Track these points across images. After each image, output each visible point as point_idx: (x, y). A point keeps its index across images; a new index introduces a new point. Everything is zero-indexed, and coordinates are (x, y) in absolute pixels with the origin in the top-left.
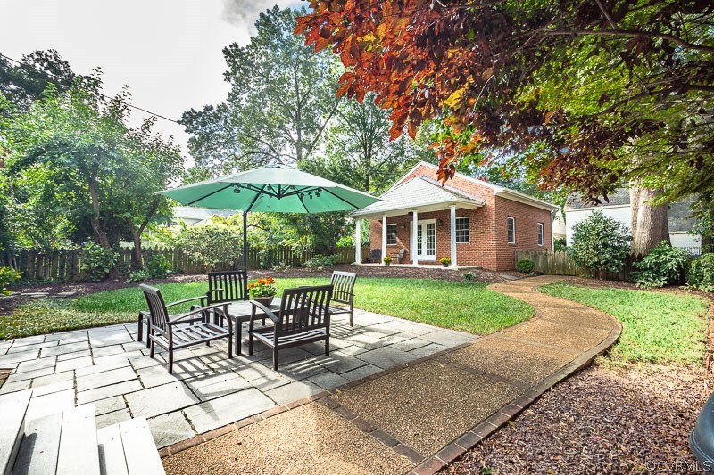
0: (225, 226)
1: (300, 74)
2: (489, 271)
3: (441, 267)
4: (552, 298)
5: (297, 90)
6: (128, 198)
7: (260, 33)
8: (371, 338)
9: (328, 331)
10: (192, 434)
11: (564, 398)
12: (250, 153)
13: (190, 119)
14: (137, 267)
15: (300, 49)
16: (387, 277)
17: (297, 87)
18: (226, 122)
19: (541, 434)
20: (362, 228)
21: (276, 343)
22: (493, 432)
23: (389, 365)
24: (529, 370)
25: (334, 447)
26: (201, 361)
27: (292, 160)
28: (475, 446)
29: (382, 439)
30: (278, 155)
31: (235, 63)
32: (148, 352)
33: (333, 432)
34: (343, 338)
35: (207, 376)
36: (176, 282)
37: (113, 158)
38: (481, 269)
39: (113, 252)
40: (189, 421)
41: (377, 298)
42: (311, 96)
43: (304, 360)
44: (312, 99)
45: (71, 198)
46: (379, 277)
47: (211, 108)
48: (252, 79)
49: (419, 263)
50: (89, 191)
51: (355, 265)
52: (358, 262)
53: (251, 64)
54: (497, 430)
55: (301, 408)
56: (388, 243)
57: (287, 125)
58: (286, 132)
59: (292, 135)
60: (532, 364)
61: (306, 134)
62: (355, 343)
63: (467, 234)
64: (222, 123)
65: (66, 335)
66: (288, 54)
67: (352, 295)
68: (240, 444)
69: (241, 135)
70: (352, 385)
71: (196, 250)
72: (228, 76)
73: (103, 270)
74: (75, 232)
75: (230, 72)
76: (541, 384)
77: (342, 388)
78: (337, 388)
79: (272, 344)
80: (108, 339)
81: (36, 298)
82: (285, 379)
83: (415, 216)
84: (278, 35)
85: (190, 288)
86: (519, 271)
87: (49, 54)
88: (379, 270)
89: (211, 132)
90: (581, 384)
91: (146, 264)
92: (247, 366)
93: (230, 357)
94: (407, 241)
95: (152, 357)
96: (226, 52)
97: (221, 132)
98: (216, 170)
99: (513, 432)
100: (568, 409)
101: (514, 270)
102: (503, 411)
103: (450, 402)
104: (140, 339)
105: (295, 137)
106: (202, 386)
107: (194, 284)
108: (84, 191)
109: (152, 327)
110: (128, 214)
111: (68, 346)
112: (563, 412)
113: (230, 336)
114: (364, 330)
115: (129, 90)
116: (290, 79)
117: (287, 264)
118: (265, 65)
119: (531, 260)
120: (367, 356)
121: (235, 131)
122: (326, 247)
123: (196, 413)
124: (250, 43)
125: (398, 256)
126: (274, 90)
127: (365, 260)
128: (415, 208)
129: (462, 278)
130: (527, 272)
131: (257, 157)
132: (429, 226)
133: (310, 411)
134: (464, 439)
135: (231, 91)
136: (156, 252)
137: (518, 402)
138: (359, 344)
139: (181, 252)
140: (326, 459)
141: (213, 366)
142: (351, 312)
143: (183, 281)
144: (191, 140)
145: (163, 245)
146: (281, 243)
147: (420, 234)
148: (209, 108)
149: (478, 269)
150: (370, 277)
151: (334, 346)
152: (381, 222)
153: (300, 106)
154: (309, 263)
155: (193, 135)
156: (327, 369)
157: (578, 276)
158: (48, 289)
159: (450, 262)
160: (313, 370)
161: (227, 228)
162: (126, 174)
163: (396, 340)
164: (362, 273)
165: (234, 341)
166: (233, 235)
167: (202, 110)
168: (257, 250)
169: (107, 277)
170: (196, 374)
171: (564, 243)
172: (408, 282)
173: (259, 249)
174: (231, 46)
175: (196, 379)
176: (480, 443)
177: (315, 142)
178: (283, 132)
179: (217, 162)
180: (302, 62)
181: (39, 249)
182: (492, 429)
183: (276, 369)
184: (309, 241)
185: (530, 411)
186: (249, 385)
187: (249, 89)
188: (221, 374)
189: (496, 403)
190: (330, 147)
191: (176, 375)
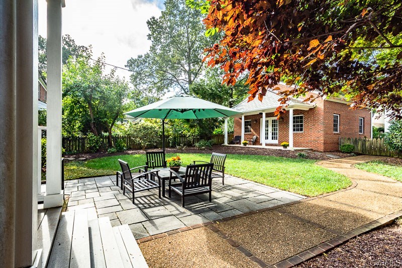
0: (151, 124)
1: (190, 30)
2: (318, 151)
3: (282, 148)
4: (367, 173)
5: (188, 40)
6: (105, 111)
7: (167, 8)
8: (236, 193)
9: (210, 188)
10: (148, 235)
11: (366, 244)
12: (162, 80)
13: (131, 63)
14: (110, 146)
15: (190, 14)
16: (245, 154)
17: (188, 38)
18: (149, 63)
19: (345, 264)
20: (228, 122)
21: (183, 193)
22: (312, 258)
23: (247, 210)
24: (341, 223)
25: (216, 252)
26: (146, 199)
27: (185, 82)
28: (300, 264)
29: (243, 252)
30: (177, 80)
31: (153, 28)
32: (122, 191)
33: (216, 244)
34: (219, 192)
35: (150, 207)
36: (129, 154)
37: (99, 91)
38: (312, 150)
39: (100, 138)
40: (145, 228)
41: (238, 168)
42: (196, 42)
43: (197, 203)
44: (197, 44)
45: (81, 112)
46: (240, 154)
47: (141, 56)
48: (163, 37)
49: (267, 145)
50: (88, 108)
51: (224, 146)
52: (226, 143)
53: (162, 28)
54: (315, 257)
55: (198, 229)
56: (246, 132)
57: (182, 62)
58: (182, 66)
59: (185, 67)
60: (345, 219)
61: (194, 65)
62: (226, 196)
63: (302, 126)
64: (147, 64)
65: (86, 180)
66: (182, 18)
67: (224, 167)
68: (170, 243)
69: (157, 70)
70: (226, 220)
71: (137, 137)
72: (149, 37)
73: (96, 147)
74: (83, 128)
75: (151, 34)
76: (349, 233)
77: (219, 221)
78: (217, 221)
79: (181, 193)
80: (103, 183)
81: (71, 161)
82: (188, 213)
83: (264, 115)
84: (177, 8)
85: (136, 158)
86: (341, 152)
87: (66, 37)
88: (239, 149)
89: (142, 70)
90: (381, 236)
91: (114, 144)
92: (169, 204)
93: (160, 197)
94: (258, 131)
95: (124, 194)
96: (148, 23)
97: (147, 70)
98: (144, 91)
99: (325, 260)
100: (368, 251)
101: (338, 151)
102: (320, 247)
103: (285, 237)
104: (117, 185)
105: (187, 68)
106: (149, 211)
107: (137, 156)
108: (86, 108)
109: (124, 180)
110: (105, 119)
111: (88, 186)
112: (364, 253)
113: (160, 187)
114: (230, 188)
115: (104, 55)
116: (184, 33)
117: (184, 145)
118: (170, 27)
119: (352, 144)
120: (233, 204)
121: (154, 68)
122: (206, 135)
123: (148, 224)
124: (161, 15)
125: (252, 140)
126: (175, 42)
127: (231, 142)
128: (263, 111)
129: (297, 156)
130: (348, 153)
131: (166, 82)
132: (274, 121)
133: (203, 231)
134: (292, 259)
135: (151, 45)
136: (118, 138)
137: (331, 242)
138: (228, 196)
139: (130, 138)
140: (213, 257)
141: (152, 201)
142: (223, 177)
143: (132, 154)
144: (132, 76)
145: (121, 134)
146: (180, 132)
147: (267, 126)
148: (140, 57)
149: (309, 150)
150: (234, 153)
151: (214, 197)
152: (241, 119)
153: (190, 49)
154: (197, 144)
155: (132, 72)
156: (211, 209)
157: (392, 157)
158: (74, 156)
159: (288, 145)
160: (203, 209)
161: (152, 125)
162: (104, 98)
163: (251, 195)
164: (229, 152)
165: (161, 189)
166: (156, 129)
167: (137, 58)
168: (168, 137)
169: (98, 151)
170: (145, 205)
171: (383, 130)
172: (259, 158)
173: (169, 136)
174: (151, 19)
175: (146, 208)
176: (303, 262)
177: (199, 70)
178: (180, 66)
179: (145, 86)
180: (191, 22)
181: (70, 137)
182: (311, 256)
183: (184, 207)
184: (196, 131)
185: (339, 249)
186: (170, 214)
187: (161, 42)
188: (157, 206)
189: (316, 241)
190: (208, 72)
191: (136, 205)
